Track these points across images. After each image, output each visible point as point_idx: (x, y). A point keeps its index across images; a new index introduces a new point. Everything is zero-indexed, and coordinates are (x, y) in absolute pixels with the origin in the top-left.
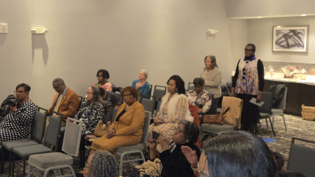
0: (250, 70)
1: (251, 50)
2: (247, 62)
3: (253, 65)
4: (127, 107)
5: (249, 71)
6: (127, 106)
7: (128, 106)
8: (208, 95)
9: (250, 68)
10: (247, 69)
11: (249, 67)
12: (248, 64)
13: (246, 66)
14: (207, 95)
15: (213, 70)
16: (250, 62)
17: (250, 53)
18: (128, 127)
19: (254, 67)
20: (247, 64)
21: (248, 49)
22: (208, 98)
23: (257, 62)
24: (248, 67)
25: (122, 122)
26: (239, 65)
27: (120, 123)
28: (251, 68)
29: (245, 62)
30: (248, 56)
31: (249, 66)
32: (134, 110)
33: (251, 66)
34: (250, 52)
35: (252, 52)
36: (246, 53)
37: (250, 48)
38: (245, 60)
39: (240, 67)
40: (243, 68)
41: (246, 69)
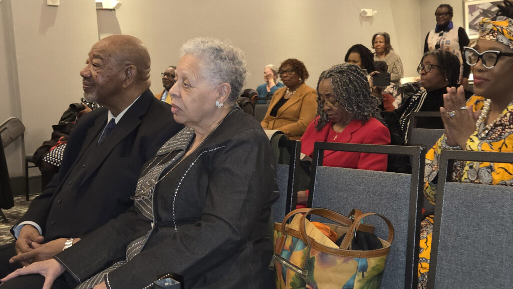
0: (448, 45)
1: (446, 14)
2: (440, 35)
3: (451, 37)
4: (287, 93)
5: (446, 48)
6: (288, 91)
7: (290, 92)
8: (395, 88)
9: (447, 41)
10: (443, 44)
11: (445, 41)
12: (444, 36)
13: (440, 41)
14: (393, 87)
15: (388, 55)
16: (445, 34)
17: (446, 18)
18: (295, 124)
19: (454, 40)
20: (441, 37)
21: (441, 13)
22: (395, 93)
23: (457, 31)
24: (443, 42)
25: (282, 116)
26: (429, 42)
27: (278, 119)
28: (449, 42)
29: (438, 34)
30: (442, 23)
31: (444, 39)
32: (302, 97)
33: (447, 39)
34: (445, 16)
35: (448, 16)
36: (438, 20)
37: (444, 10)
38: (437, 31)
39: (431, 44)
40: (436, 44)
41: (441, 44)
